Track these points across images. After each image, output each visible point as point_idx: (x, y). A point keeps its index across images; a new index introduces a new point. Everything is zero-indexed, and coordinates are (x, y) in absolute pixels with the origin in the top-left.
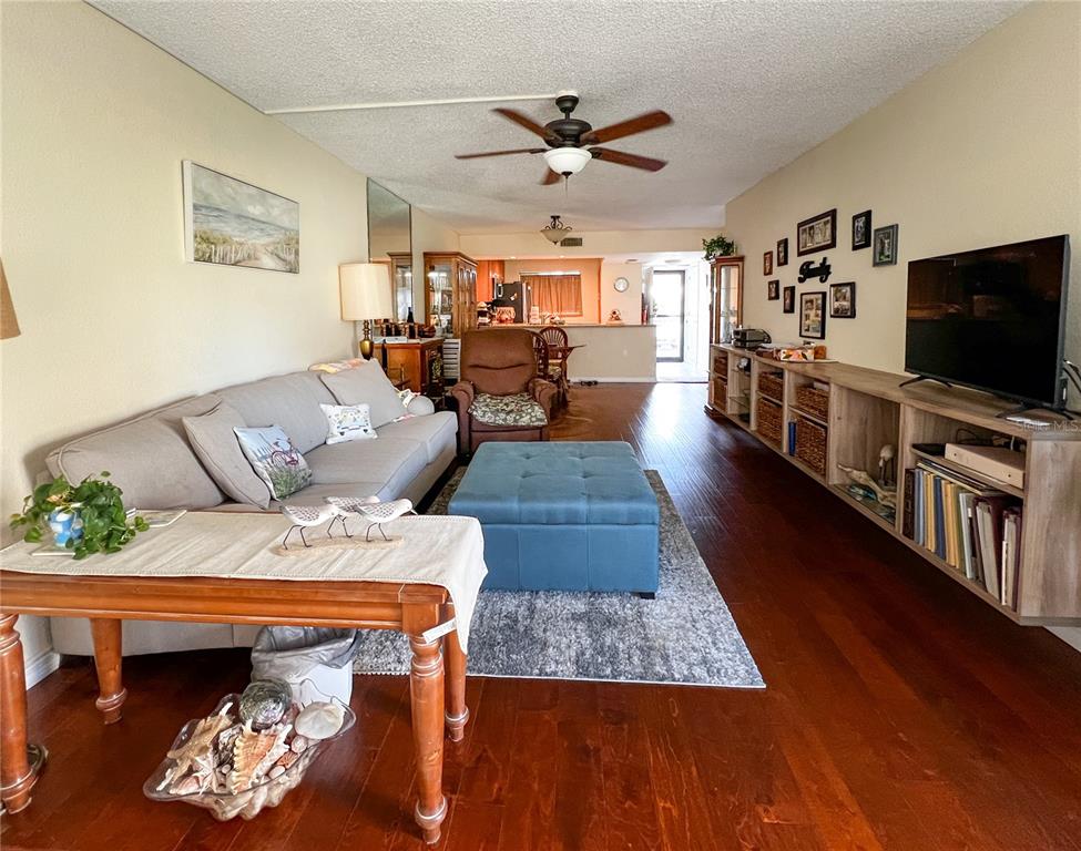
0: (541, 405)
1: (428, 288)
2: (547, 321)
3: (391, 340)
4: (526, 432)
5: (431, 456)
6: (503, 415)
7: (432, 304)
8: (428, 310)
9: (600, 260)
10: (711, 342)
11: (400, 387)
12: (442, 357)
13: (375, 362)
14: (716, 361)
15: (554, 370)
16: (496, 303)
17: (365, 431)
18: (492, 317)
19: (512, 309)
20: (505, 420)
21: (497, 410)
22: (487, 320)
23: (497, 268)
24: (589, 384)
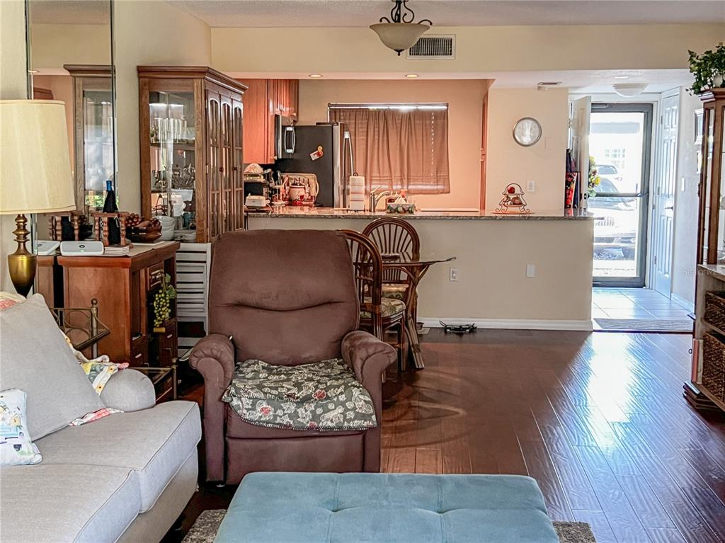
0: (364, 386)
1: (147, 140)
2: (381, 204)
3: (71, 250)
4: (336, 440)
5: (147, 498)
6: (290, 407)
7: (154, 167)
8: (147, 181)
9: (485, 83)
10: (700, 260)
11: (86, 349)
12: (173, 282)
13: (37, 302)
14: (708, 299)
15: (391, 308)
16: (278, 167)
17: (18, 447)
18: (273, 194)
19: (312, 178)
20: (294, 416)
21: (280, 397)
22: (262, 201)
23: (284, 96)
24: (459, 331)
